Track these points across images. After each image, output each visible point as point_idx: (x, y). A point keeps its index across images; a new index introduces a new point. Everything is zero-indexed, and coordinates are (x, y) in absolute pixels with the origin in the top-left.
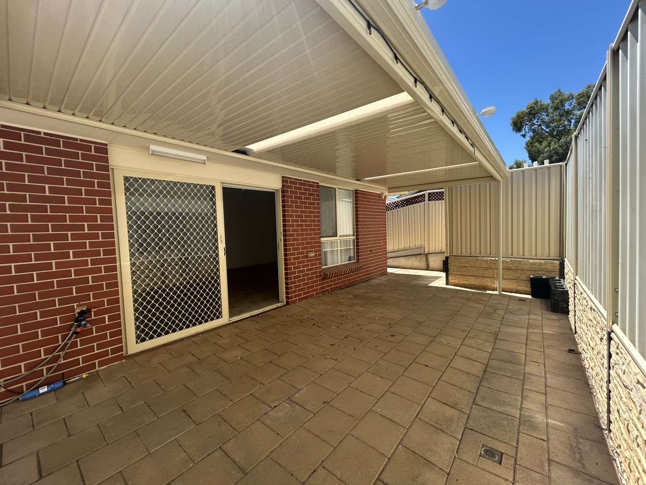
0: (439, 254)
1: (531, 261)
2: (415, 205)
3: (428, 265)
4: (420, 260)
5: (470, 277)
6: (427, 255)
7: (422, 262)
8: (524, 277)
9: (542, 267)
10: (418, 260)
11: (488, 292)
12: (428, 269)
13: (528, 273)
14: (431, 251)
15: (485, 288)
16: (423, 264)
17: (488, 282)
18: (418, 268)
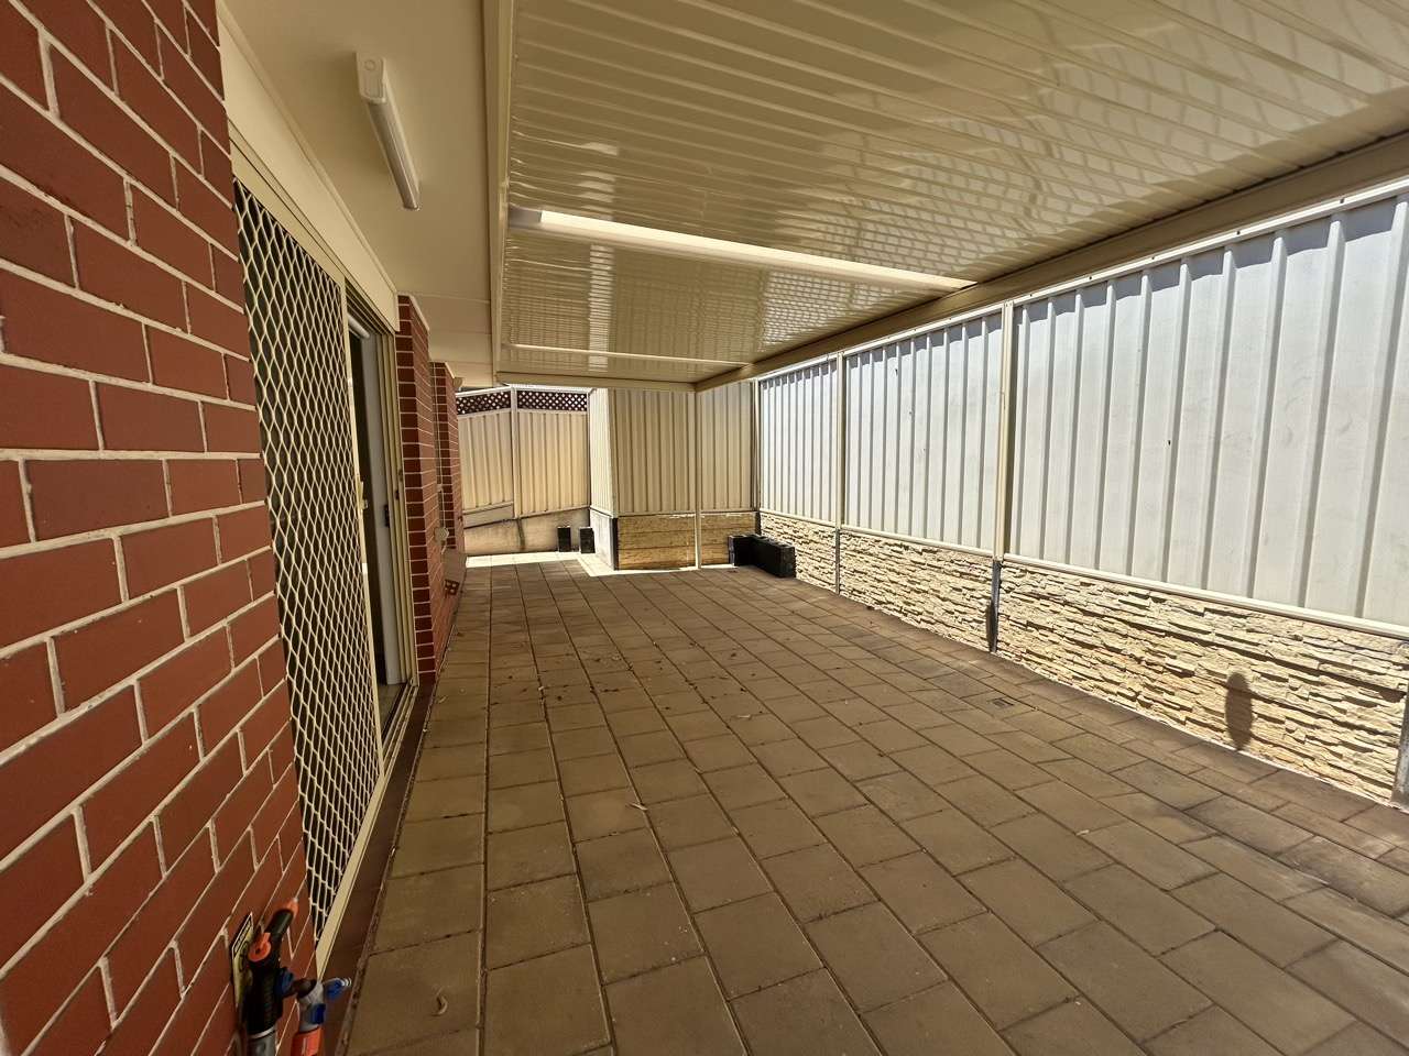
0: (543, 518)
1: (728, 515)
2: (487, 413)
3: (523, 542)
4: (505, 533)
5: (652, 551)
6: (519, 521)
7: (510, 538)
8: (721, 539)
9: (740, 522)
10: (500, 535)
11: (683, 569)
12: (523, 550)
13: (725, 532)
14: (525, 514)
15: (675, 565)
16: (512, 540)
17: (678, 555)
18: (504, 550)
